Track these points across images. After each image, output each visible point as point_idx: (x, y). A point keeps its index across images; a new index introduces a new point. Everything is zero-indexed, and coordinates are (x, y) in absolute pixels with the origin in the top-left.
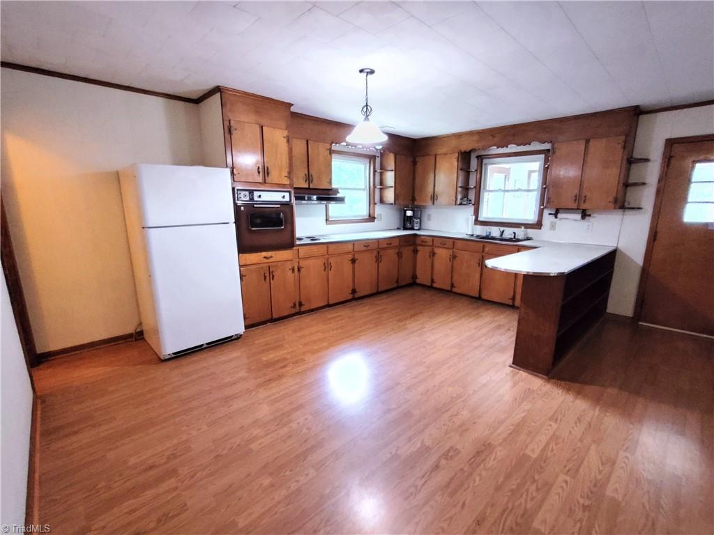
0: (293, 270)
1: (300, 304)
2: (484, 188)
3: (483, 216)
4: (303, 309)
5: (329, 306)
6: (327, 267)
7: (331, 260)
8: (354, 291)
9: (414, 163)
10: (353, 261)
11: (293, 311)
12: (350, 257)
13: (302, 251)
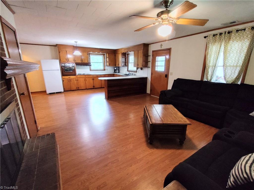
0: (76, 80)
1: (79, 88)
2: (129, 62)
3: (129, 69)
4: (79, 89)
5: (86, 89)
6: (85, 80)
7: (86, 79)
8: (94, 86)
9: (115, 56)
10: (93, 79)
11: (77, 89)
12: (92, 78)
13: (78, 76)
